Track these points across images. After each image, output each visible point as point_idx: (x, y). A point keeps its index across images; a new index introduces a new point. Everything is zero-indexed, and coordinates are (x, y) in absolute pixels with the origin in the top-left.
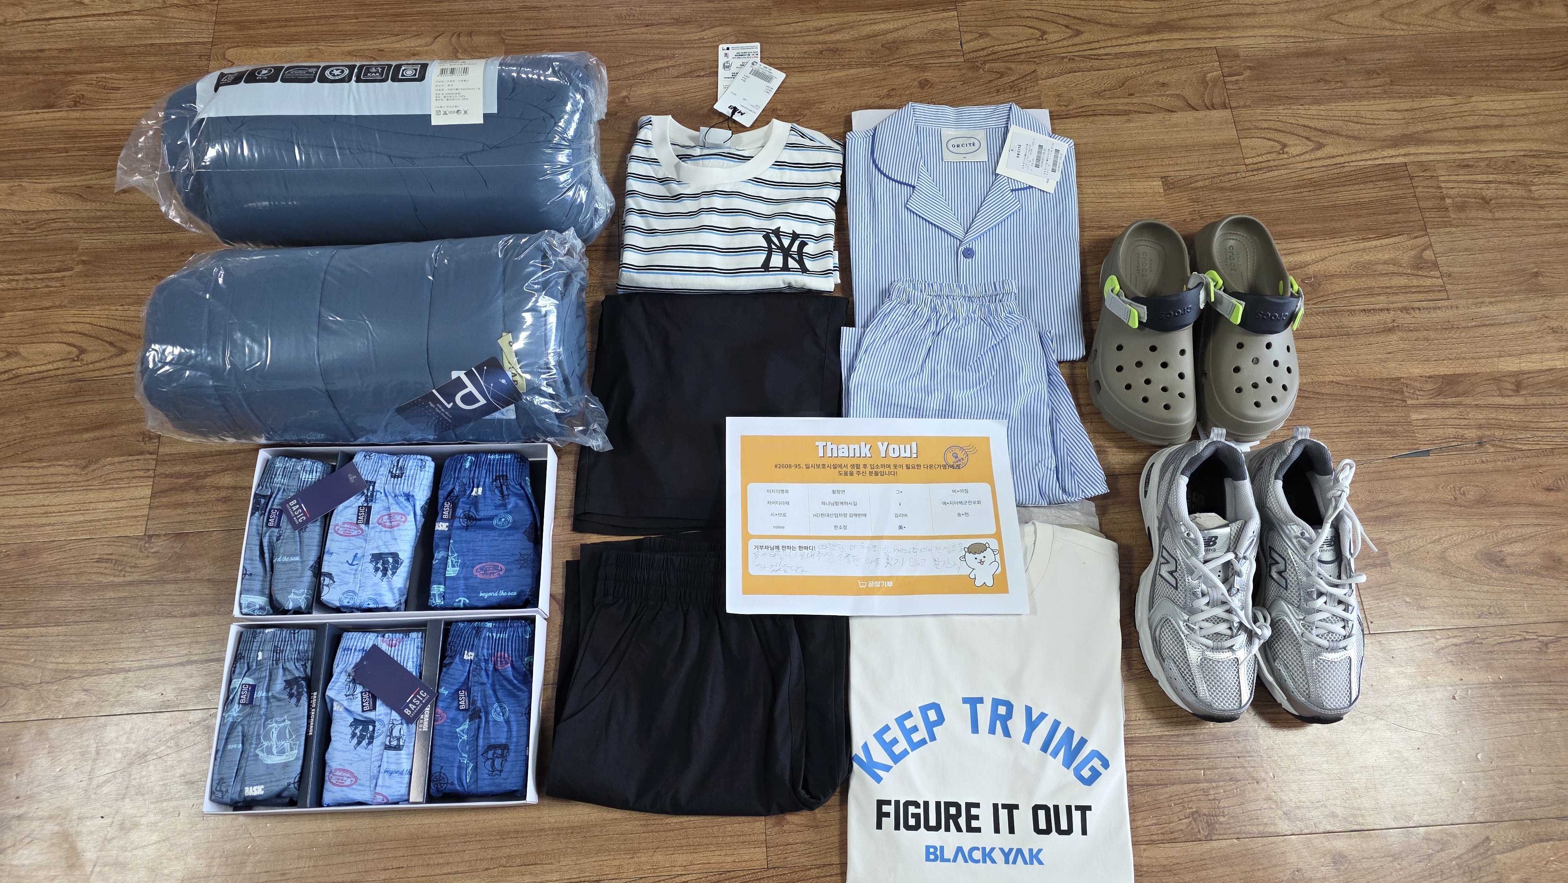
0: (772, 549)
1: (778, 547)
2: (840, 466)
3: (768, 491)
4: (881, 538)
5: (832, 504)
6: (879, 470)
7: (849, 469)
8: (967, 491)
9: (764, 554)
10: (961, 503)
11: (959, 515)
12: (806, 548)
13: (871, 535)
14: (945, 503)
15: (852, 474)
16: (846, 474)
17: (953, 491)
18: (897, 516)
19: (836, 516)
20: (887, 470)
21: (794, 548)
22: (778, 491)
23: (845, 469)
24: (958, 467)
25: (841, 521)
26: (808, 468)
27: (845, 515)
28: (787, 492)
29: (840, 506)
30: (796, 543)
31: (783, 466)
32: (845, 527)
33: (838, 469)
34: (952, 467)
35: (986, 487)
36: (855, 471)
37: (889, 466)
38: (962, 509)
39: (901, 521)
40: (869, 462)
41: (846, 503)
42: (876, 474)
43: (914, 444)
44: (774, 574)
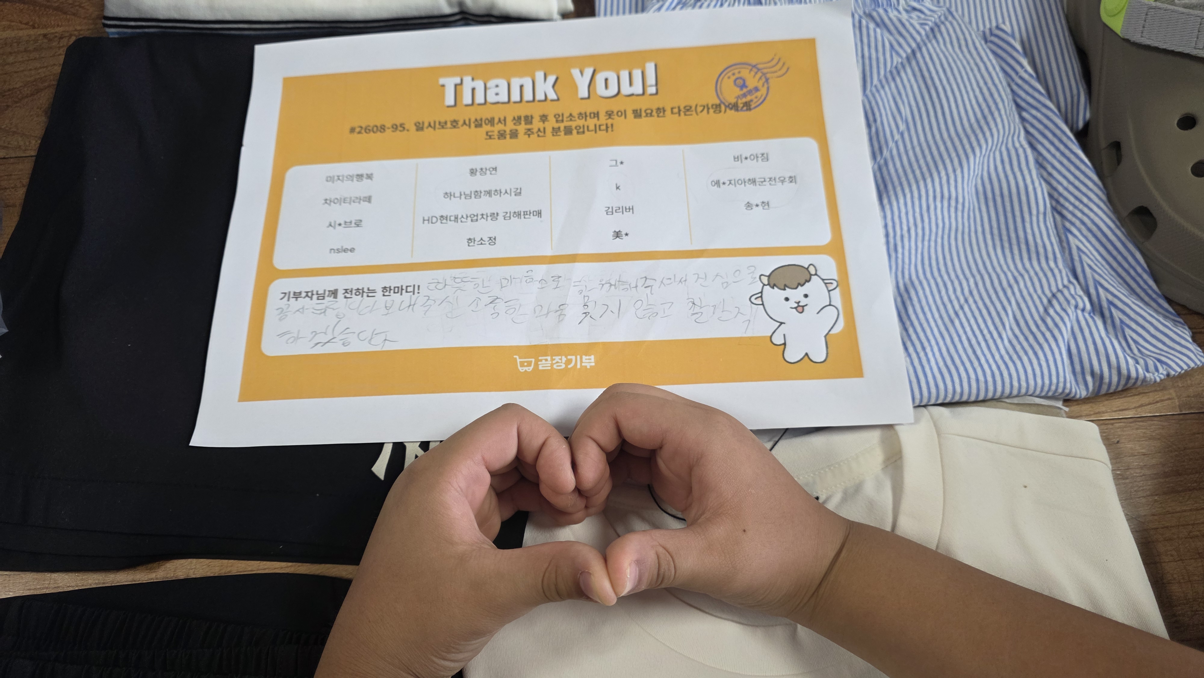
0: (321, 297)
1: (334, 293)
2: (491, 122)
3: (330, 179)
4: (572, 258)
5: (468, 196)
6: (573, 124)
7: (510, 126)
8: (765, 157)
9: (301, 310)
10: (753, 181)
11: (749, 206)
12: (399, 290)
13: (549, 253)
14: (717, 183)
15: (514, 135)
16: (502, 135)
17: (737, 158)
18: (610, 211)
19: (474, 218)
20: (591, 122)
21: (371, 292)
22: (350, 178)
23: (501, 127)
24: (748, 106)
25: (484, 228)
26: (419, 127)
27: (494, 216)
28: (370, 177)
29: (485, 199)
30: (377, 281)
31: (367, 130)
32: (492, 240)
33: (487, 128)
34: (735, 107)
35: (811, 145)
36: (522, 128)
37: (596, 115)
38: (757, 194)
39: (619, 222)
40: (551, 110)
41: (498, 192)
42: (568, 131)
43: (650, 68)
44: (318, 350)
